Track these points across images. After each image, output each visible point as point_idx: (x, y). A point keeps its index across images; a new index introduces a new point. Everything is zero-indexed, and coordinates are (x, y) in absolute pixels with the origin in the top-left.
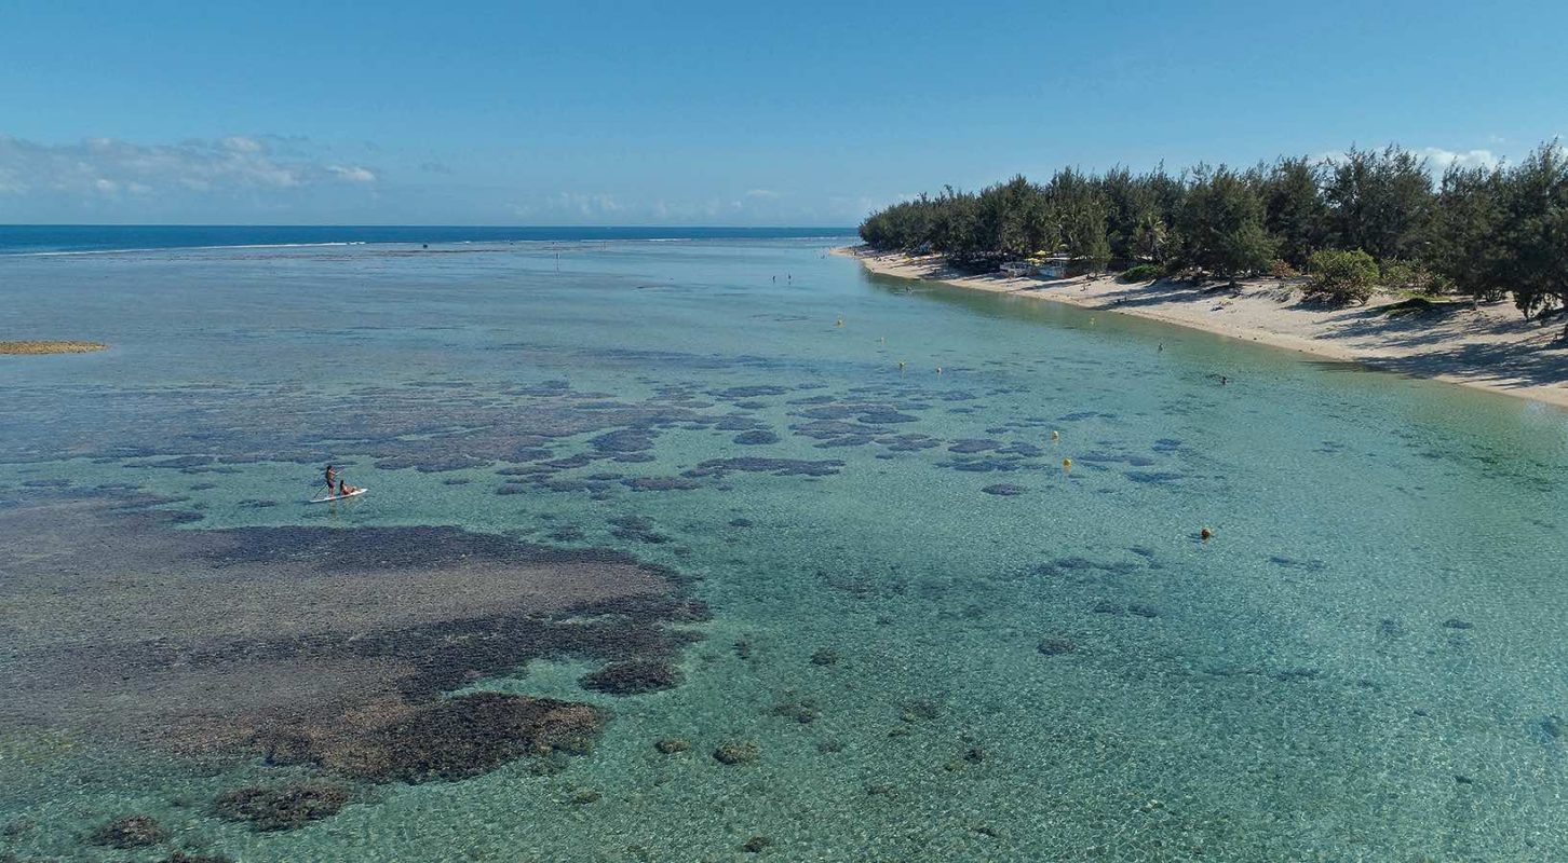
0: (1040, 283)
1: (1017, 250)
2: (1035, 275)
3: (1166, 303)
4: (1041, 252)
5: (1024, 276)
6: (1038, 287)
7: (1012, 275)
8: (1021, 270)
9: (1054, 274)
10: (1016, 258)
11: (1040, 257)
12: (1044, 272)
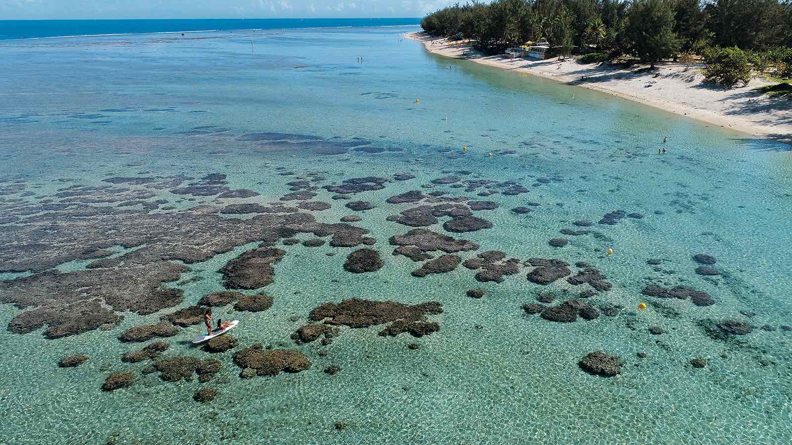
0: (530, 63)
1: (514, 40)
2: (526, 57)
3: (613, 81)
4: (529, 42)
5: (520, 57)
6: (530, 66)
7: (512, 57)
8: (518, 54)
9: (537, 56)
10: (515, 45)
11: (529, 45)
12: (532, 55)
